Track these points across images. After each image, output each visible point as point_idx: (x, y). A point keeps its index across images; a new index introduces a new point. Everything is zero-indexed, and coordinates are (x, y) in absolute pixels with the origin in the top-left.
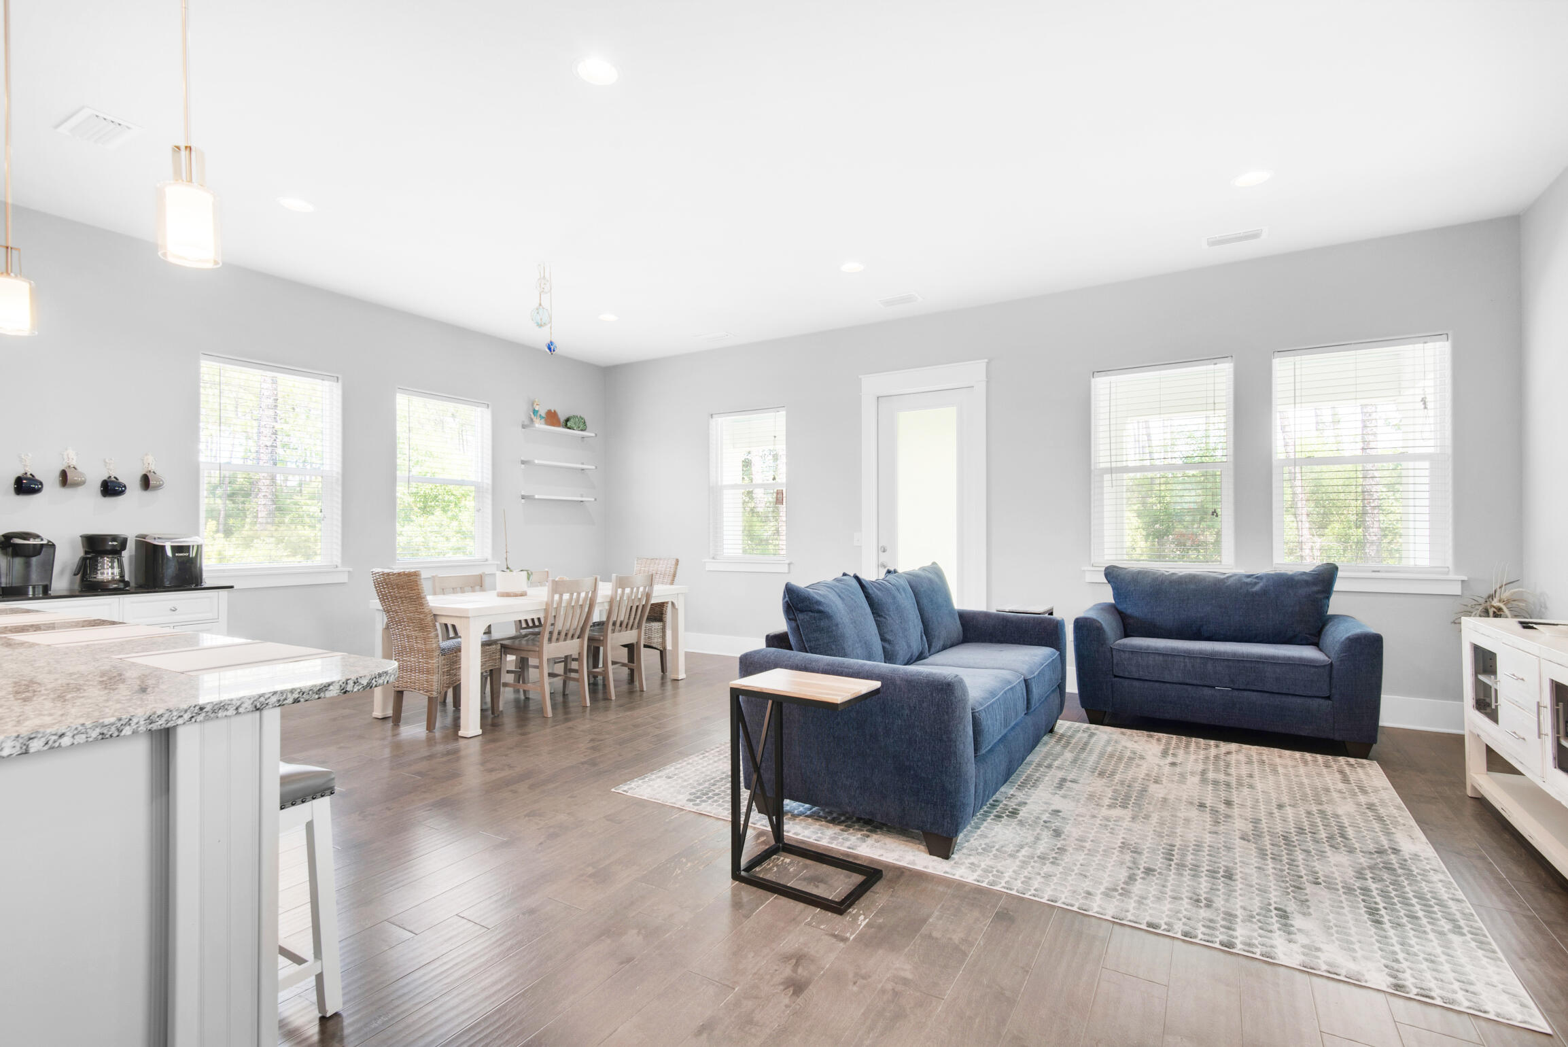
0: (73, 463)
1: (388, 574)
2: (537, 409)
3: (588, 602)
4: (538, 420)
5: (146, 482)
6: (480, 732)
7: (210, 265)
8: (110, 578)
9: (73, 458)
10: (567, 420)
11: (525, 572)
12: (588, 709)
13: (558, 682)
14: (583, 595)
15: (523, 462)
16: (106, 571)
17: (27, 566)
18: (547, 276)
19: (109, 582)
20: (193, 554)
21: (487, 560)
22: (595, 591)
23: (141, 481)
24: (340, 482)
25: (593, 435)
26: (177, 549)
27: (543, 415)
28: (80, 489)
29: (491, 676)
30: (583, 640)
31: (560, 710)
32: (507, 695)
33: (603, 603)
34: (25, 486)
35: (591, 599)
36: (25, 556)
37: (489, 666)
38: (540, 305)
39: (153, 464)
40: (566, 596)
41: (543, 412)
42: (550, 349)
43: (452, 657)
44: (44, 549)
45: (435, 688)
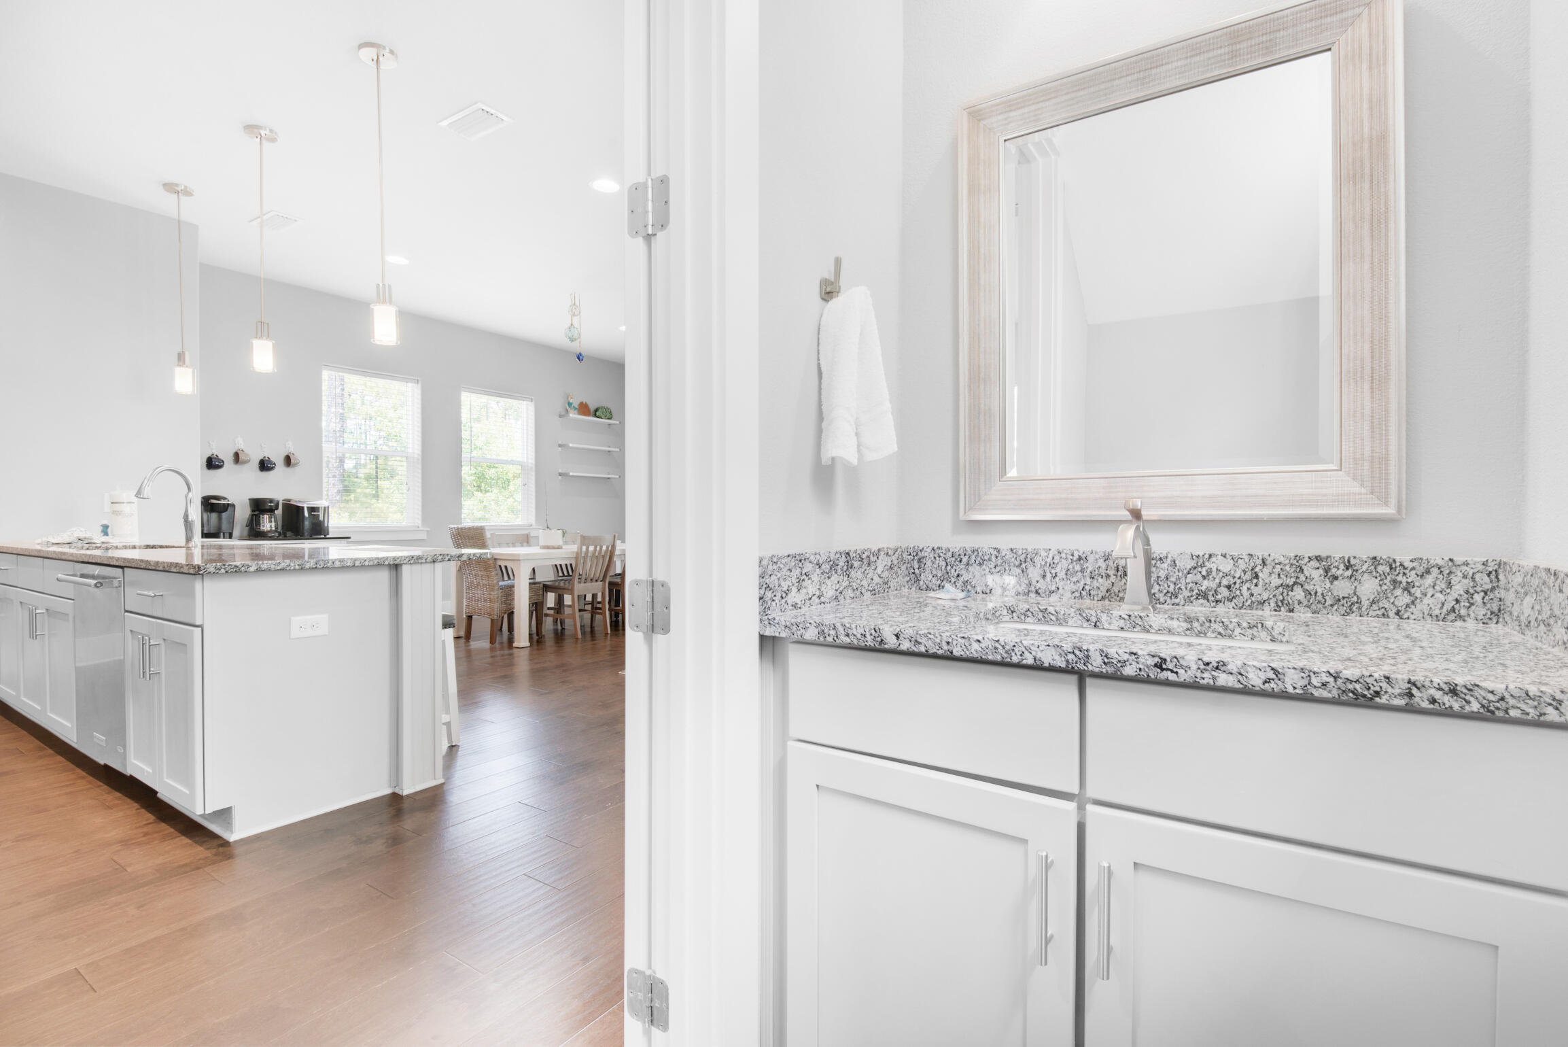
0: (242, 447)
1: (462, 529)
2: (571, 402)
3: (609, 554)
4: (572, 411)
5: (288, 461)
6: (528, 644)
7: (394, 344)
8: (269, 529)
9: (240, 444)
10: (596, 410)
11: (561, 531)
12: (609, 635)
13: (587, 616)
14: (604, 548)
15: (560, 446)
16: (266, 524)
17: (220, 518)
18: (577, 303)
19: (269, 532)
20: (321, 514)
21: (531, 525)
22: (614, 546)
23: (284, 460)
24: (420, 461)
25: (618, 422)
26: (312, 509)
27: (577, 406)
28: (246, 466)
29: (537, 607)
30: (605, 582)
31: (588, 636)
32: (548, 624)
33: (620, 555)
34: (212, 463)
35: (610, 551)
36: (218, 512)
37: (535, 600)
38: (572, 325)
39: (290, 448)
40: (591, 548)
41: (576, 405)
42: (579, 359)
43: (508, 592)
44: (229, 508)
45: (495, 613)
